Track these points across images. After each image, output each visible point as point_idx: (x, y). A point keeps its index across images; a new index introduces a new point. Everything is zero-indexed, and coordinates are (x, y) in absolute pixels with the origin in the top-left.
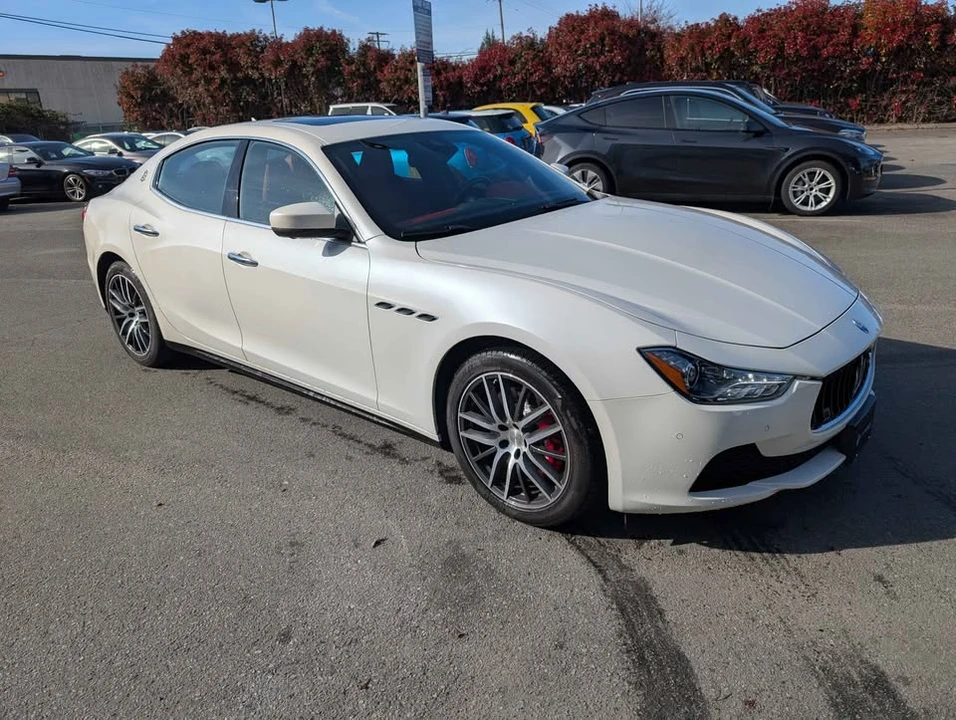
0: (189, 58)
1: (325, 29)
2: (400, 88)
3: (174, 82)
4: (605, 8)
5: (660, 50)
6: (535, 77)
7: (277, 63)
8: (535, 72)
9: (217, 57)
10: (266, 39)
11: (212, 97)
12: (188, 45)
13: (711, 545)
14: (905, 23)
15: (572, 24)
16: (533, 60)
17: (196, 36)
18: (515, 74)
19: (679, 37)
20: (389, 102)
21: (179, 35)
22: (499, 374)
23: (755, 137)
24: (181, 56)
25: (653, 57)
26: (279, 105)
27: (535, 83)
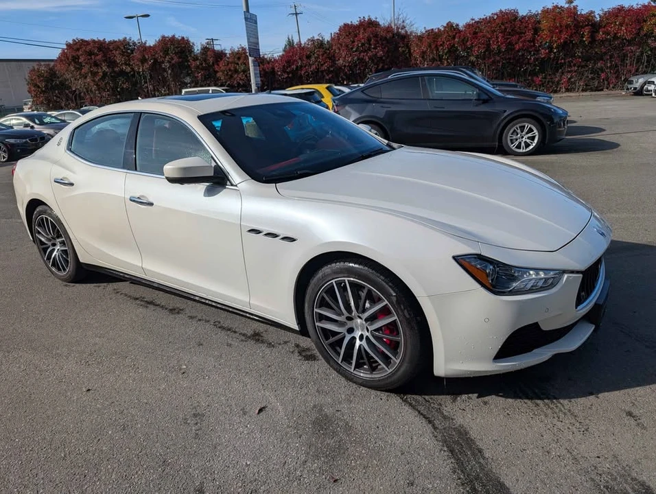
0: (79, 58)
1: (177, 36)
2: (231, 76)
3: (68, 76)
4: (370, 19)
5: (408, 47)
6: (324, 67)
7: (143, 61)
8: (325, 63)
9: (99, 57)
10: (134, 44)
11: (97, 85)
12: (78, 50)
13: (506, 396)
14: (568, 26)
15: (347, 30)
16: (323, 55)
17: (83, 43)
18: (310, 65)
19: (420, 38)
20: (224, 86)
21: (71, 42)
22: (346, 279)
23: (483, 103)
24: (73, 57)
25: (404, 51)
26: (146, 90)
27: (325, 70)
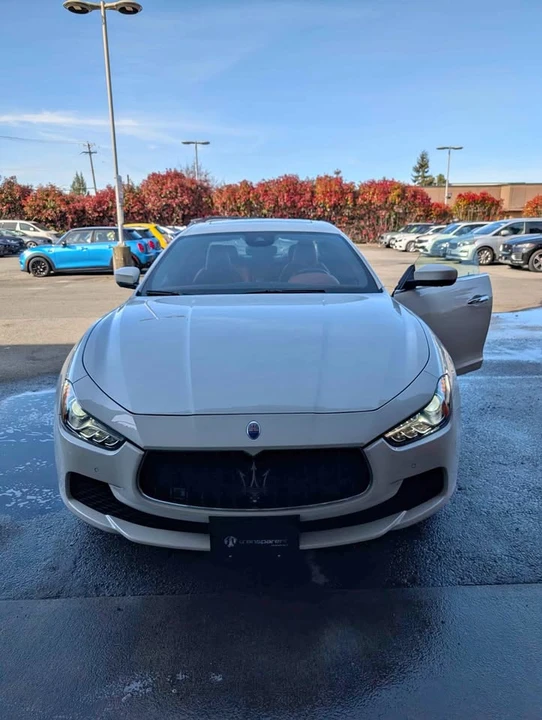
4: (175, 171)
5: (210, 198)
6: (135, 209)
14: (336, 192)
15: (155, 178)
16: (133, 199)
19: (220, 191)
25: (207, 201)
